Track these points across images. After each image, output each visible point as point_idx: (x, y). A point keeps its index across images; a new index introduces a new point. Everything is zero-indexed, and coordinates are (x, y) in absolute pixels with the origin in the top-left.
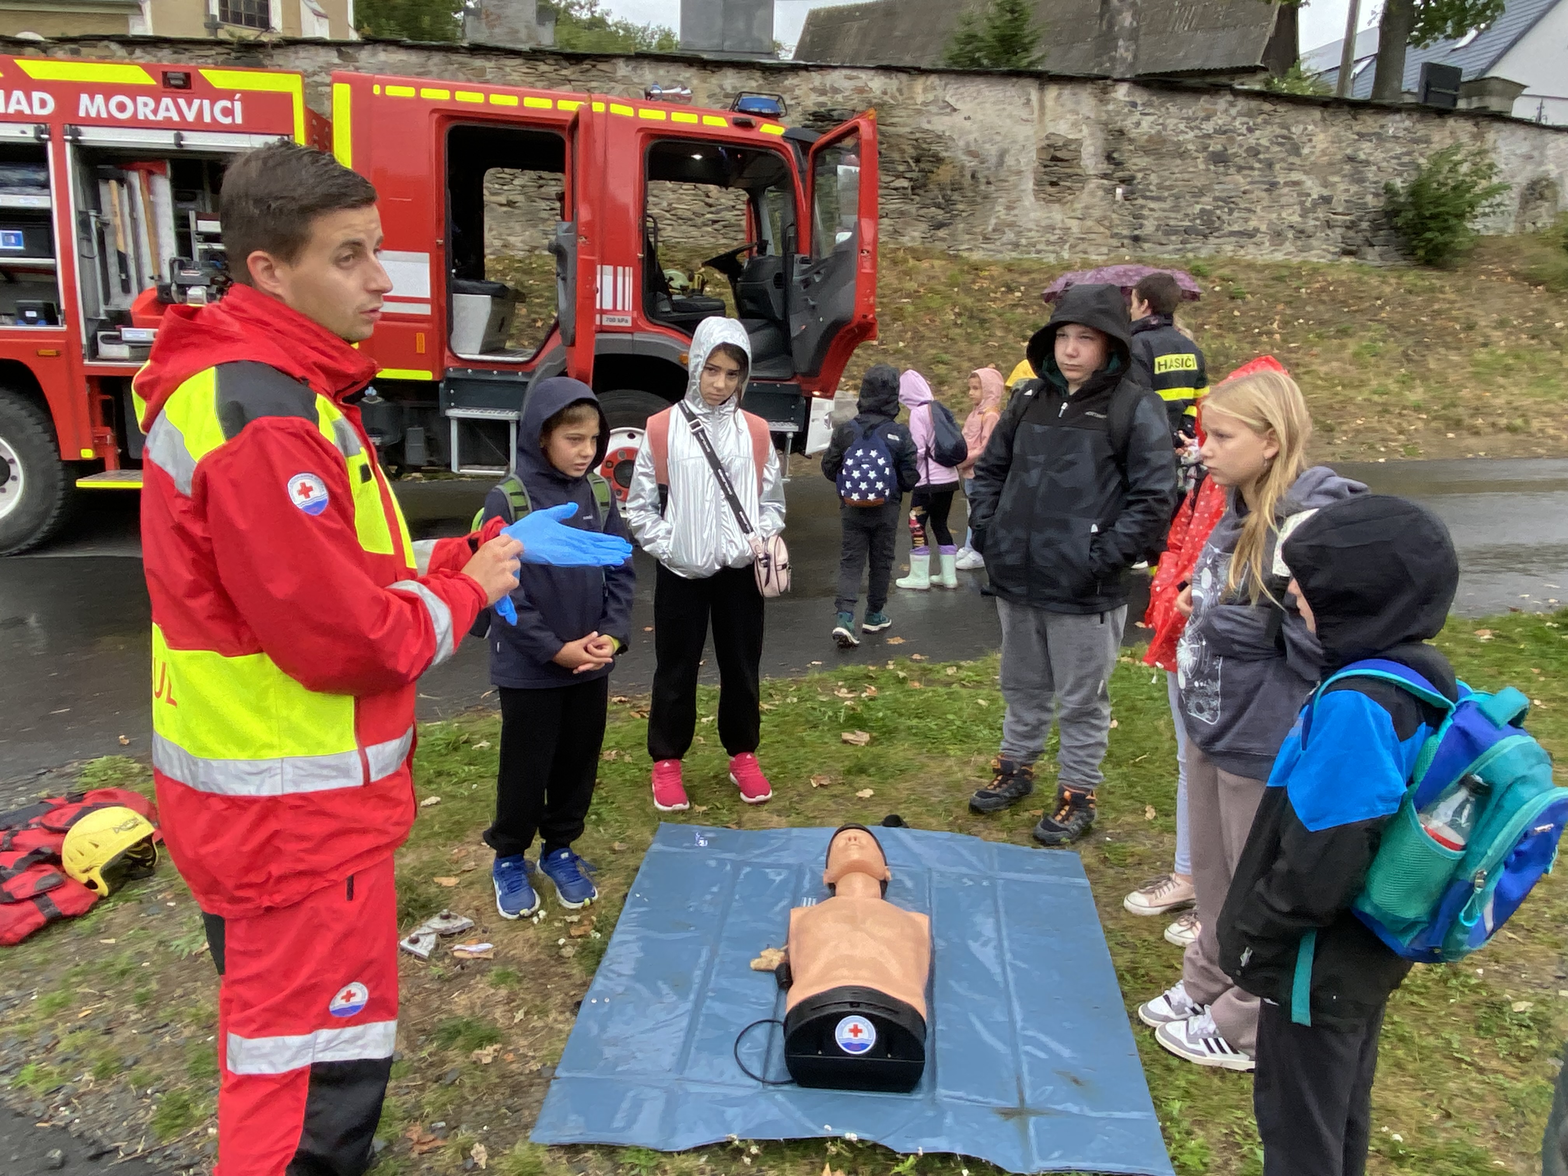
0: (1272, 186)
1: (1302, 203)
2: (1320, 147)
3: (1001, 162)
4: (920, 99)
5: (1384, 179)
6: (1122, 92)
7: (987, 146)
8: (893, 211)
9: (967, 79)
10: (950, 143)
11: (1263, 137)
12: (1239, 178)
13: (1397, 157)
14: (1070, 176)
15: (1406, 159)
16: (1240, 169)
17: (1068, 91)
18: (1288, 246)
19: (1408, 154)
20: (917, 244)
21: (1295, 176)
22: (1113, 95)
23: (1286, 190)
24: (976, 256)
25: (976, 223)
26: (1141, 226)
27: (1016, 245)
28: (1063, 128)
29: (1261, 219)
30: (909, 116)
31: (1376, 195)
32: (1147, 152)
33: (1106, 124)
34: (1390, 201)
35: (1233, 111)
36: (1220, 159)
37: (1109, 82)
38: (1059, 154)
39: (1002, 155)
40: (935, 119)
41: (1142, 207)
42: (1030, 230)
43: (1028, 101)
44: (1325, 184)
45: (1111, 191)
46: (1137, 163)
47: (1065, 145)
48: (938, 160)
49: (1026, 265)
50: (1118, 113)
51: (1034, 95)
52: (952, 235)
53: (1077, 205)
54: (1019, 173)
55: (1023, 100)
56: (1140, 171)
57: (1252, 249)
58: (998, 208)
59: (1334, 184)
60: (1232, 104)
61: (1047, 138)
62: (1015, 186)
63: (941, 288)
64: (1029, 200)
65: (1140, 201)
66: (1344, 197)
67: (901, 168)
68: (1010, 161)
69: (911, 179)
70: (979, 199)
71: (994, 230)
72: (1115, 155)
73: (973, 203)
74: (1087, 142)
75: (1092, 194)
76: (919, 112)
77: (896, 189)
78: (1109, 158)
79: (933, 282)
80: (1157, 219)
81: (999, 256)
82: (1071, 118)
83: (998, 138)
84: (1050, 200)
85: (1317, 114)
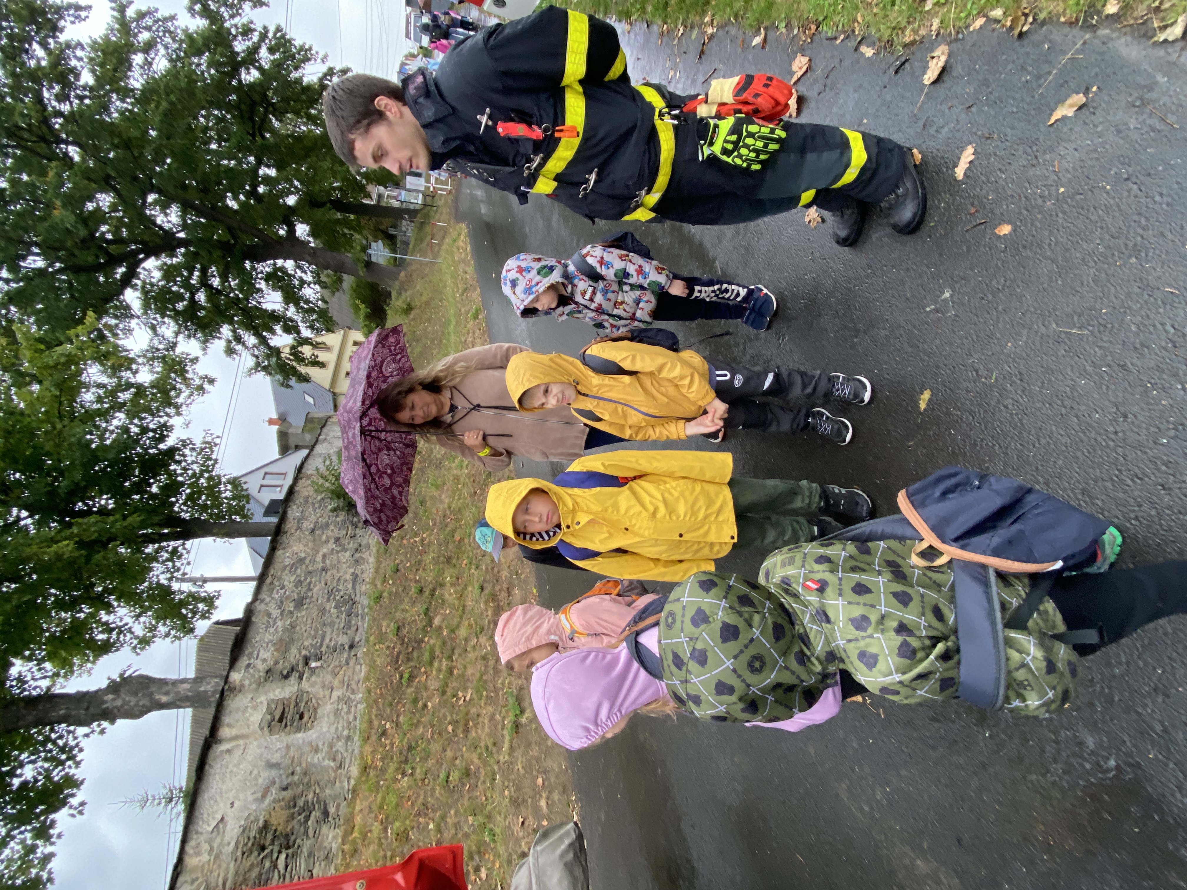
0: (324, 570)
1: (338, 552)
2: (301, 547)
3: (275, 766)
4: (205, 857)
5: (327, 513)
7: (260, 781)
8: (307, 865)
9: (197, 813)
10: (252, 818)
11: (289, 580)
12: (315, 590)
13: (315, 510)
14: (297, 704)
15: (317, 505)
16: (310, 589)
17: (226, 719)
18: (366, 555)
19: (313, 504)
20: (339, 832)
21: (319, 558)
22: (237, 682)
23: (328, 562)
24: (355, 771)
25: (326, 778)
27: (349, 738)
29: (345, 573)
30: (219, 866)
31: (337, 516)
32: (287, 650)
33: (259, 684)
34: (342, 509)
35: (268, 599)
36: (300, 603)
37: (226, 687)
38: (277, 717)
40: (227, 838)
42: (337, 728)
43: (228, 751)
44: (327, 541)
45: (313, 671)
47: (271, 714)
48: (266, 826)
49: (364, 726)
50: (253, 676)
51: (224, 747)
52: (335, 798)
53: (321, 695)
54: (288, 747)
55: (227, 756)
56: (300, 653)
57: (365, 575)
58: (316, 761)
59: (327, 537)
60: (262, 601)
61: (262, 729)
62: (299, 748)
63: (379, 796)
66: (336, 532)
67: (267, 864)
68: (276, 758)
69: (280, 852)
70: (306, 780)
71: (334, 760)
72: (285, 672)
73: (308, 785)
74: (272, 696)
75: (313, 685)
76: (217, 857)
77: (287, 867)
78: (286, 677)
79: (374, 807)
80: (338, 635)
81: (356, 751)
83: (255, 772)
84: (314, 717)
85: (279, 553)
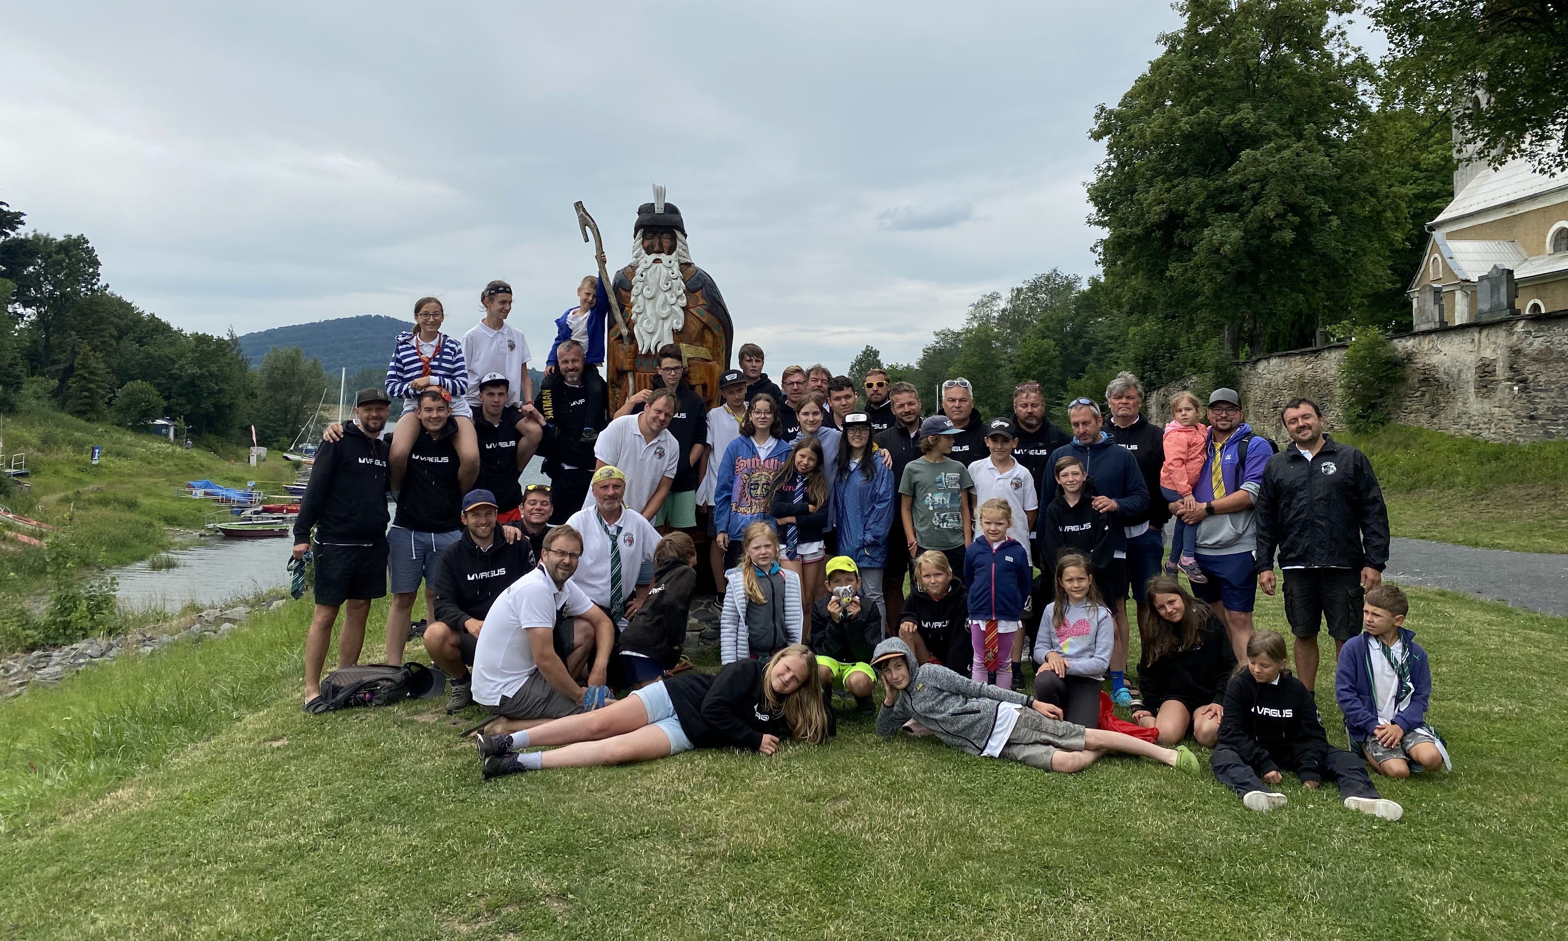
6: (1520, 327)
26: (1536, 409)
28: (1488, 354)
39: (1460, 371)
41: (1535, 397)
46: (1529, 370)
64: (1472, 398)
65: (1534, 393)
82: (1493, 346)
